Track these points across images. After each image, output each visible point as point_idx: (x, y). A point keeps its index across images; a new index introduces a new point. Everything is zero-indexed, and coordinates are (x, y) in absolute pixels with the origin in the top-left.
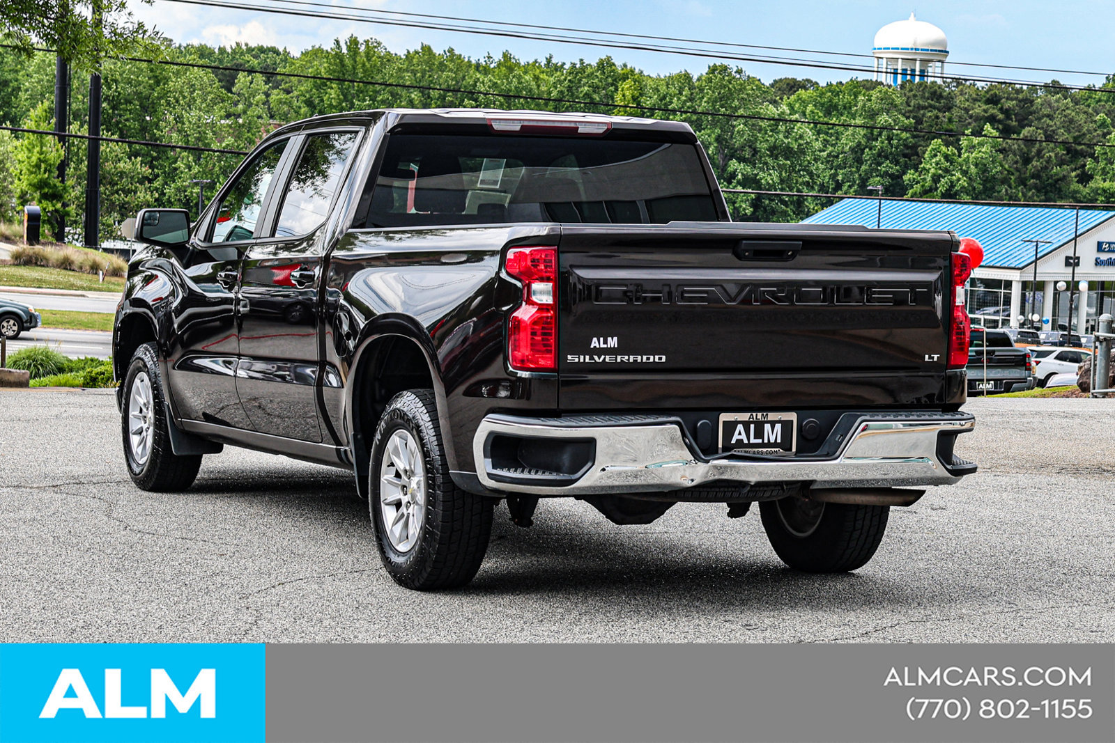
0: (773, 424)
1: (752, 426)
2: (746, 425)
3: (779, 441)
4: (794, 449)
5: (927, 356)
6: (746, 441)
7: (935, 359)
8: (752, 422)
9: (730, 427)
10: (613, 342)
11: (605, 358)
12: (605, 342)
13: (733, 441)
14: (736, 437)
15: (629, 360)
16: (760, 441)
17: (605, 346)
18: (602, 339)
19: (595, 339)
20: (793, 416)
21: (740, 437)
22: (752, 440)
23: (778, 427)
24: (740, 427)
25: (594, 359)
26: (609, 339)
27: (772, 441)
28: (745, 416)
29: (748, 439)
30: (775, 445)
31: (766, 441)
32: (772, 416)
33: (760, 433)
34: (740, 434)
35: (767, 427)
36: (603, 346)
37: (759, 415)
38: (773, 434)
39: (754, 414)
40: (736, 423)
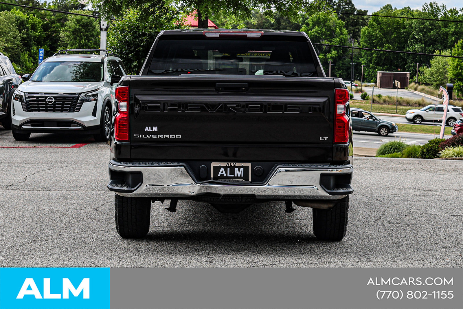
0: (239, 168)
1: (228, 169)
2: (225, 168)
3: (242, 176)
4: (250, 180)
5: (321, 138)
6: (225, 175)
7: (326, 139)
8: (229, 167)
9: (217, 169)
10: (155, 129)
11: (152, 136)
12: (152, 129)
13: (219, 175)
14: (220, 173)
15: (163, 137)
16: (233, 176)
17: (152, 130)
18: (150, 127)
19: (147, 127)
20: (249, 165)
21: (222, 174)
22: (229, 175)
23: (242, 169)
24: (222, 169)
25: (146, 136)
26: (154, 127)
27: (239, 175)
28: (225, 164)
29: (227, 175)
30: (241, 177)
31: (236, 176)
32: (238, 164)
33: (232, 172)
34: (222, 172)
35: (236, 169)
36: (150, 130)
37: (232, 164)
38: (239, 173)
39: (229, 163)
40: (220, 167)
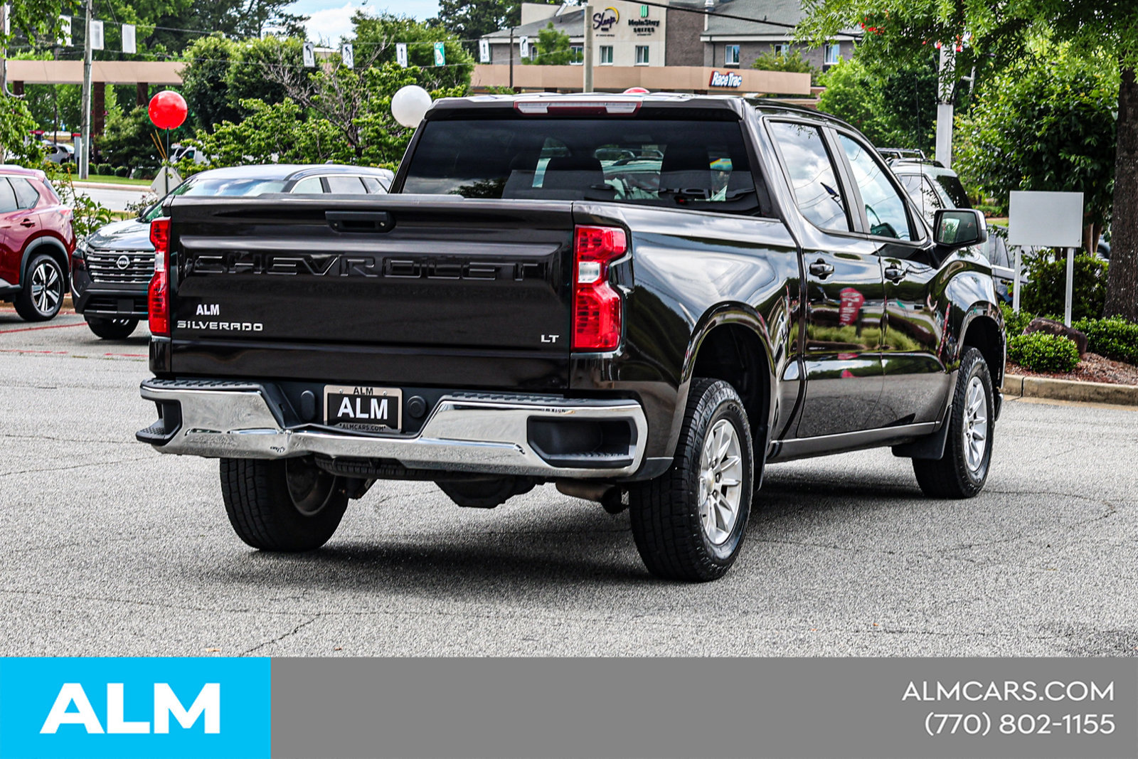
0: (379, 399)
1: (358, 400)
2: (352, 399)
3: (385, 417)
4: (400, 426)
5: (543, 337)
6: (352, 415)
7: (554, 341)
8: (358, 396)
9: (336, 400)
10: (215, 310)
11: (208, 325)
12: (209, 309)
13: (340, 415)
14: (342, 411)
15: (229, 326)
16: (366, 416)
17: (209, 313)
18: (205, 306)
19: (200, 306)
20: (397, 392)
21: (346, 411)
22: (359, 415)
23: (384, 402)
24: (346, 400)
25: (199, 325)
26: (212, 306)
27: (379, 417)
28: (350, 390)
29: (355, 413)
30: (382, 421)
31: (373, 417)
32: (377, 391)
33: (366, 408)
34: (346, 407)
35: (374, 402)
36: (207, 313)
37: (364, 389)
38: (379, 410)
39: (359, 388)
40: (341, 396)
